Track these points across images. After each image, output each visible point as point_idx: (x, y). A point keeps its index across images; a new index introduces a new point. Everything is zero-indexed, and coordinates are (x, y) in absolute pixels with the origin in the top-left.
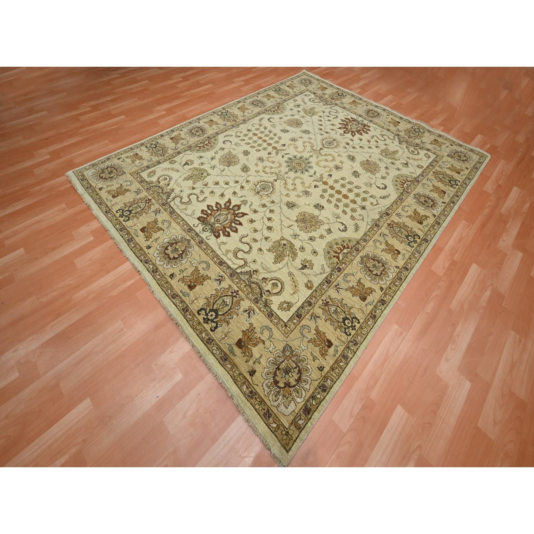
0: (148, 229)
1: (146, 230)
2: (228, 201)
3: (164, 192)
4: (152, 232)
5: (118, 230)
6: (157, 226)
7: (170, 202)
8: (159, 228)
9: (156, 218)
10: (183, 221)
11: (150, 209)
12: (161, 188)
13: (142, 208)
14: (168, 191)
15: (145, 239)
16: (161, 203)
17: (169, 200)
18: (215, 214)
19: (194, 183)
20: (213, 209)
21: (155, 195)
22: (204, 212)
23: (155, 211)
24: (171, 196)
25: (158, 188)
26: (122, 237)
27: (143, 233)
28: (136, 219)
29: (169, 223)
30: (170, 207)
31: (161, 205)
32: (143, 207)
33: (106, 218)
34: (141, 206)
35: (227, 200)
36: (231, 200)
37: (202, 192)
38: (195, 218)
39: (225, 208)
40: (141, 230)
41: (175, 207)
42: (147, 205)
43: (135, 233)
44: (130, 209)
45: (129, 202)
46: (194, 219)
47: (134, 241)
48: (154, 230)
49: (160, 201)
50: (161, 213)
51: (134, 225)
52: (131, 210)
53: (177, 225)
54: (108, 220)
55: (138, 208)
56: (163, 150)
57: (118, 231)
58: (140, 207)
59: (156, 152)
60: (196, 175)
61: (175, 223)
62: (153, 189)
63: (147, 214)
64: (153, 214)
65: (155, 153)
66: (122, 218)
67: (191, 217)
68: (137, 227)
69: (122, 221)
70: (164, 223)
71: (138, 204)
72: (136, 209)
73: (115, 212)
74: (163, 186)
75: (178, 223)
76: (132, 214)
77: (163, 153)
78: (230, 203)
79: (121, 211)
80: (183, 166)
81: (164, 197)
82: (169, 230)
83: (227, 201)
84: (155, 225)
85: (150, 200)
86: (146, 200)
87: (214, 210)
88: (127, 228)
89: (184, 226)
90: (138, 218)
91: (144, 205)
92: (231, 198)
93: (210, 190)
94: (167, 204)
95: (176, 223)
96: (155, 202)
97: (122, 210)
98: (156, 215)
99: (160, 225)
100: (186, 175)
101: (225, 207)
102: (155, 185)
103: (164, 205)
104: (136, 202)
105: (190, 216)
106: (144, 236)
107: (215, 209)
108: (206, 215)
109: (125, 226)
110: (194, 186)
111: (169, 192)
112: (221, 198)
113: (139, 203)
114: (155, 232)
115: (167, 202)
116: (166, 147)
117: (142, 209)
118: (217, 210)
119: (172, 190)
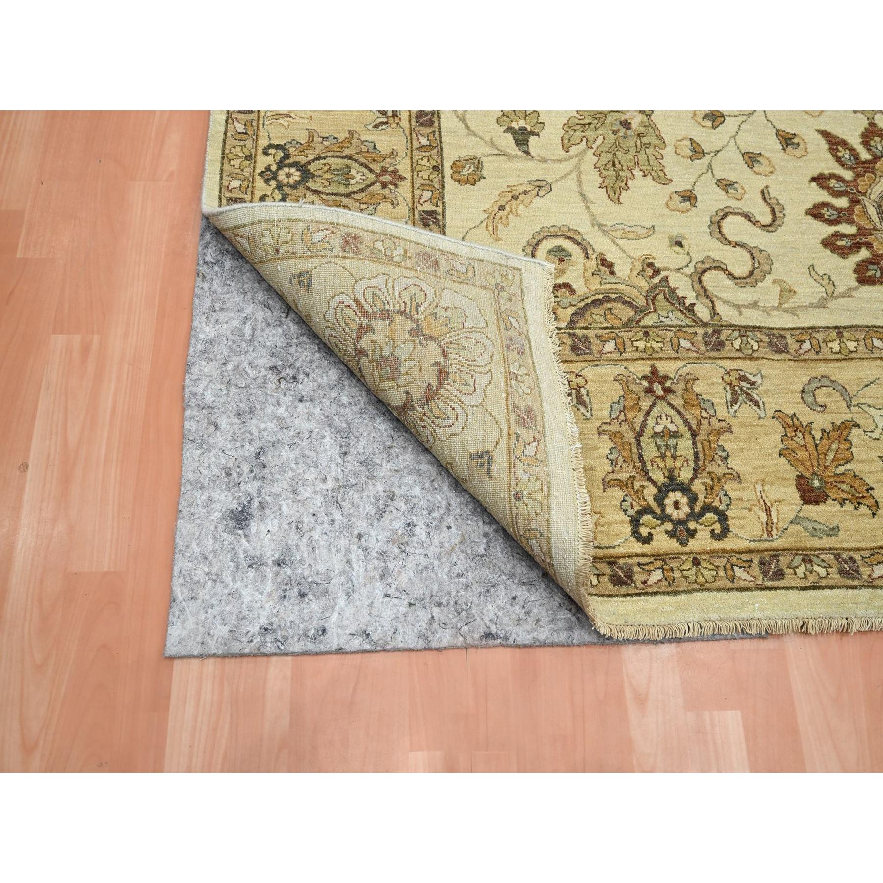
0: (814, 474)
1: (817, 483)
2: (829, 142)
3: (641, 302)
4: (841, 469)
5: (769, 584)
6: (818, 435)
7: (714, 313)
8: (836, 434)
9: (770, 413)
10: (845, 334)
11: (707, 405)
12: (608, 300)
13: (683, 429)
14: (643, 284)
15: (863, 509)
16: (703, 348)
17: (703, 312)
18: (869, 218)
19: (663, 179)
20: (839, 210)
21: (641, 345)
22: (839, 243)
23: (735, 393)
24: (680, 293)
25: (598, 311)
26: (814, 588)
27: (829, 501)
28: (735, 485)
29: (826, 382)
30: (745, 330)
31: (716, 354)
32: (677, 419)
33: (667, 598)
34: (672, 428)
35: (824, 145)
36: (829, 129)
37: (726, 186)
38: (855, 289)
39: (858, 175)
40: (806, 501)
41: (752, 318)
42: (678, 402)
43: (814, 533)
44: (659, 477)
45: (613, 462)
46: (853, 293)
47: (857, 556)
48: (831, 456)
49: (685, 344)
50: (758, 379)
51: (768, 511)
52: (671, 478)
53: (852, 363)
54: (683, 597)
55: (672, 442)
56: (350, 157)
57: (776, 588)
58: (675, 435)
59: (342, 190)
60: (616, 145)
61: (838, 364)
62: (590, 333)
63: (729, 429)
64: (746, 411)
65: (348, 195)
66: (698, 535)
67: (841, 301)
68: (784, 508)
69: (718, 545)
70: (821, 400)
71: (648, 431)
72: (674, 457)
73: (637, 547)
74: (595, 285)
75: (847, 357)
76: (697, 487)
77: (377, 168)
78: (844, 143)
79: (647, 518)
80: (527, 153)
81: (675, 318)
82: (865, 407)
83: (826, 146)
84: (809, 439)
85: (654, 376)
86: (649, 391)
87: (850, 210)
88: (766, 545)
89: (873, 347)
90: (738, 478)
91: (672, 412)
92: (823, 128)
93: (732, 155)
94: (717, 332)
95: (844, 363)
96: (680, 364)
97: (640, 513)
98: (756, 403)
99: (821, 421)
100: (592, 179)
101: (850, 168)
102: (571, 311)
103: (721, 344)
104: (630, 437)
105: (832, 296)
106: (849, 507)
107: (842, 202)
108: (857, 247)
109: (753, 546)
110: (671, 188)
111: (656, 287)
112: (798, 153)
113: (644, 425)
114: (848, 461)
115: (705, 325)
116: (342, 136)
117: (688, 435)
118: (855, 202)
119: (650, 272)
